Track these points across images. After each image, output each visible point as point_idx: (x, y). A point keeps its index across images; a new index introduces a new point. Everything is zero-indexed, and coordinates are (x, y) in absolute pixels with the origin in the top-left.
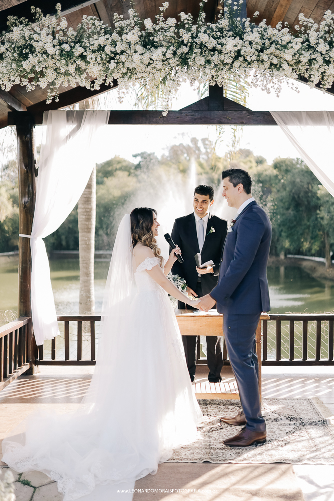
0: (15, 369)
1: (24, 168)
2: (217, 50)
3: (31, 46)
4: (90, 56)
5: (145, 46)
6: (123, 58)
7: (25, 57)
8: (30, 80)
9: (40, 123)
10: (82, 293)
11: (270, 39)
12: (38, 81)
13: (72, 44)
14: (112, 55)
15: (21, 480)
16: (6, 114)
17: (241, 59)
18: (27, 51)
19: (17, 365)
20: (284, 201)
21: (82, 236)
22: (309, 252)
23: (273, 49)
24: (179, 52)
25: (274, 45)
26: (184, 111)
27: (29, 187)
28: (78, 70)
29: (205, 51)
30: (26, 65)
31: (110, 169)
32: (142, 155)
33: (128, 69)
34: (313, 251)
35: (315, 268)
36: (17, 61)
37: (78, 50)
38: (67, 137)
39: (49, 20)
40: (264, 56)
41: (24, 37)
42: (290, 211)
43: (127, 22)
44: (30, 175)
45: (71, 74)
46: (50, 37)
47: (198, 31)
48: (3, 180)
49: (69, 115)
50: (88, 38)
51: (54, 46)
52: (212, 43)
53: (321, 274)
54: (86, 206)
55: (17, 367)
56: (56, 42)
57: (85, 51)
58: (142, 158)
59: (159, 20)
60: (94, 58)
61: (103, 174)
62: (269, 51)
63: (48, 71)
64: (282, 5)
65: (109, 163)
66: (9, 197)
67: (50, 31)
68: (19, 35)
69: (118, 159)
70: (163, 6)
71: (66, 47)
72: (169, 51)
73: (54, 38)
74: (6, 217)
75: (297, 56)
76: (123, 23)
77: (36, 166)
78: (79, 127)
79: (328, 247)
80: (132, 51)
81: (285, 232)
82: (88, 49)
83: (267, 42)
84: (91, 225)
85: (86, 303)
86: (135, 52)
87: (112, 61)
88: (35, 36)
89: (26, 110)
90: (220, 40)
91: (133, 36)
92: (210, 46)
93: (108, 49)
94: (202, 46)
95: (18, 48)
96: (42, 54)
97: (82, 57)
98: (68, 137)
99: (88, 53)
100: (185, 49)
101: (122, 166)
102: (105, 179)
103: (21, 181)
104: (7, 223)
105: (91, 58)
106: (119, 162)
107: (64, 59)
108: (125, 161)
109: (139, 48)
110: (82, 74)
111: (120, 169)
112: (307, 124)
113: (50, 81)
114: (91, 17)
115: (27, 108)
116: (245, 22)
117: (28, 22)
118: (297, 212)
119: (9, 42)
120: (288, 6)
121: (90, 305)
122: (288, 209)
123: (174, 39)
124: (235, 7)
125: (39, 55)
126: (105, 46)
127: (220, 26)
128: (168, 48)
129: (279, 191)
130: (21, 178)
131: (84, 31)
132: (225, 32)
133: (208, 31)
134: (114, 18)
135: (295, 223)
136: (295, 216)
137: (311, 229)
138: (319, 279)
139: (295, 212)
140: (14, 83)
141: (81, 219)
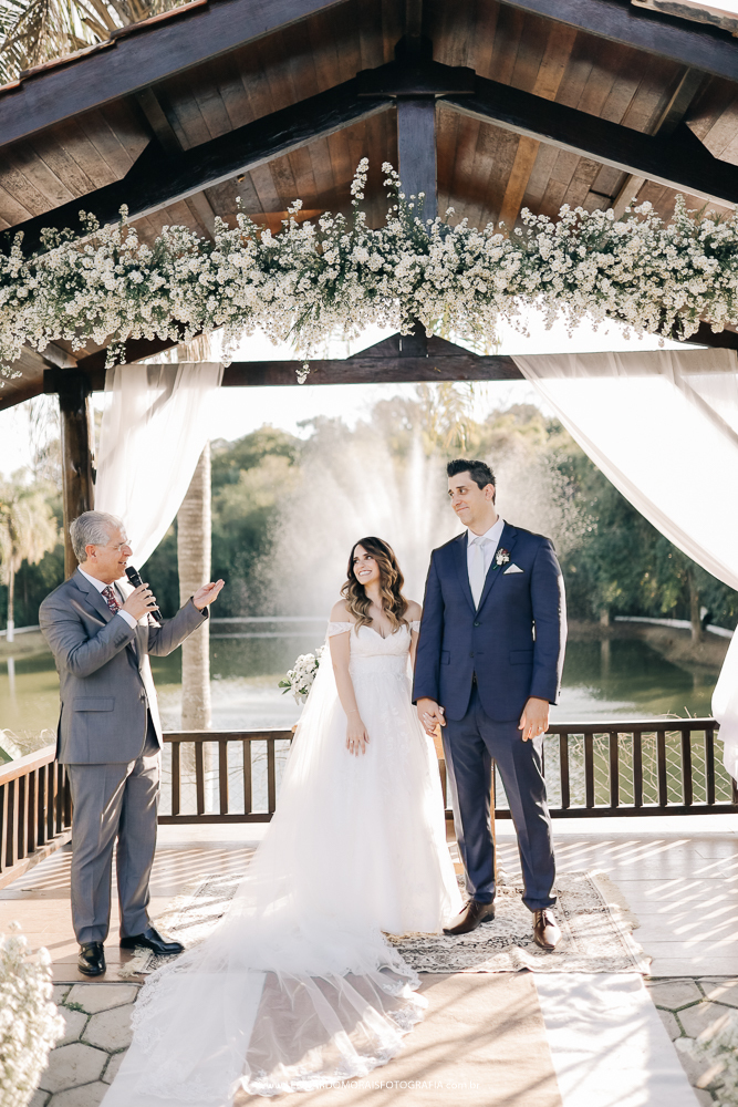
0: (59, 831)
1: (73, 468)
2: (385, 273)
3: (80, 277)
4: (175, 290)
5: (265, 270)
6: (229, 292)
7: (70, 295)
8: (78, 332)
9: (101, 388)
10: (187, 697)
11: (471, 253)
12: (92, 332)
13: (147, 272)
14: (213, 288)
15: (68, 1001)
16: (42, 372)
17: (427, 286)
18: (74, 284)
19: (63, 825)
20: (601, 508)
21: (186, 588)
22: (655, 610)
23: (477, 269)
24: (322, 279)
25: (480, 261)
26: (356, 360)
27: (82, 502)
28: (159, 313)
29: (367, 275)
30: (71, 309)
31: (252, 450)
32: (315, 421)
33: (239, 308)
34: (664, 609)
35: (671, 642)
36: (58, 301)
37: (158, 281)
38: (148, 413)
39: (109, 233)
40: (463, 281)
41: (67, 264)
42: (614, 528)
43: (236, 232)
44: (83, 481)
45: (144, 319)
46: (110, 261)
47: (353, 243)
48: (38, 480)
49: (153, 371)
50: (173, 260)
51: (116, 276)
52: (376, 262)
53: (684, 655)
54: (193, 532)
55: (63, 828)
56: (119, 269)
57: (168, 282)
58: (315, 427)
59: (288, 227)
60: (181, 294)
61: (238, 461)
62: (471, 272)
63: (107, 315)
64: (516, 177)
65: (250, 440)
66: (51, 513)
67: (111, 252)
68: (60, 261)
69: (268, 432)
70: (292, 206)
71: (136, 276)
72: (303, 280)
73: (117, 263)
74: (46, 553)
75: (519, 278)
76: (228, 236)
77: (95, 465)
78: (169, 392)
79: (695, 599)
80: (245, 281)
81: (606, 571)
82: (171, 279)
83: (469, 259)
84: (202, 566)
85: (195, 716)
86: (250, 281)
87: (212, 298)
88: (86, 262)
89: (76, 366)
90: (389, 257)
91: (242, 260)
92: (374, 267)
93: (203, 279)
94: (361, 269)
95: (58, 279)
96: (97, 290)
97: (164, 292)
98: (151, 412)
99: (172, 284)
100: (331, 274)
101: (277, 445)
102: (243, 473)
103: (68, 493)
104: (47, 565)
105: (178, 295)
106: (271, 438)
107: (133, 298)
108: (282, 435)
109: (256, 275)
110: (164, 318)
111: (273, 452)
112: (578, 375)
113: (112, 332)
114: (175, 227)
115: (77, 363)
116: (430, 226)
117: (75, 235)
118: (629, 529)
119: (45, 270)
120: (527, 178)
121: (203, 718)
122: (611, 523)
123: (314, 257)
124: (411, 205)
125: (93, 292)
126: (198, 274)
127: (390, 234)
128: (302, 275)
129: (590, 488)
130: (68, 487)
131: (166, 249)
132: (399, 243)
133: (370, 244)
134: (216, 224)
135: (625, 552)
136: (625, 539)
137: (658, 562)
138: (679, 665)
139: (624, 530)
140: (52, 339)
141: (183, 554)
